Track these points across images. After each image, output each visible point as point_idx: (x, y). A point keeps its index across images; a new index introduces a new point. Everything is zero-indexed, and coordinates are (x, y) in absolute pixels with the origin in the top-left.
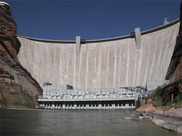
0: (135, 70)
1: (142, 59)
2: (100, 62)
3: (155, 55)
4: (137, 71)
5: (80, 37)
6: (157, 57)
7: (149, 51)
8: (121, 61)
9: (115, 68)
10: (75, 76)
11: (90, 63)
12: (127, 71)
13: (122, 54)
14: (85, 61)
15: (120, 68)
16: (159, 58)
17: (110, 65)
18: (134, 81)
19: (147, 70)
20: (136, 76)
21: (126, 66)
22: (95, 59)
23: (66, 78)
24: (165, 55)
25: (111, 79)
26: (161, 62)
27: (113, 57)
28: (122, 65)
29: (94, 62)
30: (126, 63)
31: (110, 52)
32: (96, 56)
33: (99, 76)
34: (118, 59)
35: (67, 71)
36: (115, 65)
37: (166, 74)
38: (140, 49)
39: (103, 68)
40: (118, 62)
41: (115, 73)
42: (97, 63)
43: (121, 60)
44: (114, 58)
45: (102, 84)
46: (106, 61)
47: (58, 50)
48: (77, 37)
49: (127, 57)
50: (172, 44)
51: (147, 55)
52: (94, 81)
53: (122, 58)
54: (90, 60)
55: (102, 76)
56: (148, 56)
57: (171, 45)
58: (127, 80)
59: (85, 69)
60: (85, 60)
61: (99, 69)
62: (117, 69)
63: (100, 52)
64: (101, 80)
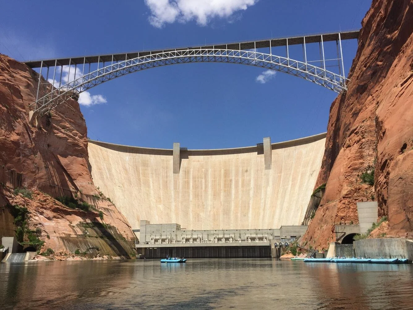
0: (262, 201)
1: (273, 185)
2: (210, 185)
3: (291, 182)
4: (265, 202)
5: (179, 144)
6: (293, 185)
7: (283, 174)
8: (242, 186)
9: (233, 196)
10: (173, 207)
11: (196, 187)
12: (251, 202)
13: (243, 175)
14: (188, 183)
15: (240, 197)
16: (297, 188)
17: (225, 191)
18: (261, 216)
19: (279, 202)
20: (264, 210)
21: (249, 194)
22: (203, 181)
23: (162, 209)
24: (305, 184)
25: (227, 212)
26: (299, 194)
27: (230, 178)
28: (243, 191)
29: (202, 185)
30: (249, 190)
31: (225, 170)
32: (203, 176)
33: (209, 209)
34: (237, 182)
35: (162, 199)
36: (233, 192)
37: (305, 213)
38: (270, 169)
39: (214, 195)
40: (237, 186)
41: (233, 204)
42: (206, 187)
43: (242, 184)
44: (231, 181)
45: (214, 220)
46: (220, 185)
47: (145, 164)
48: (174, 143)
49: (250, 181)
50: (315, 171)
51: (280, 180)
52: (202, 215)
53: (243, 181)
54: (195, 181)
55: (214, 208)
56: (281, 182)
57: (313, 172)
58: (250, 215)
59: (189, 196)
60: (188, 181)
61: (210, 197)
62: (236, 197)
63: (210, 171)
64: (212, 213)
